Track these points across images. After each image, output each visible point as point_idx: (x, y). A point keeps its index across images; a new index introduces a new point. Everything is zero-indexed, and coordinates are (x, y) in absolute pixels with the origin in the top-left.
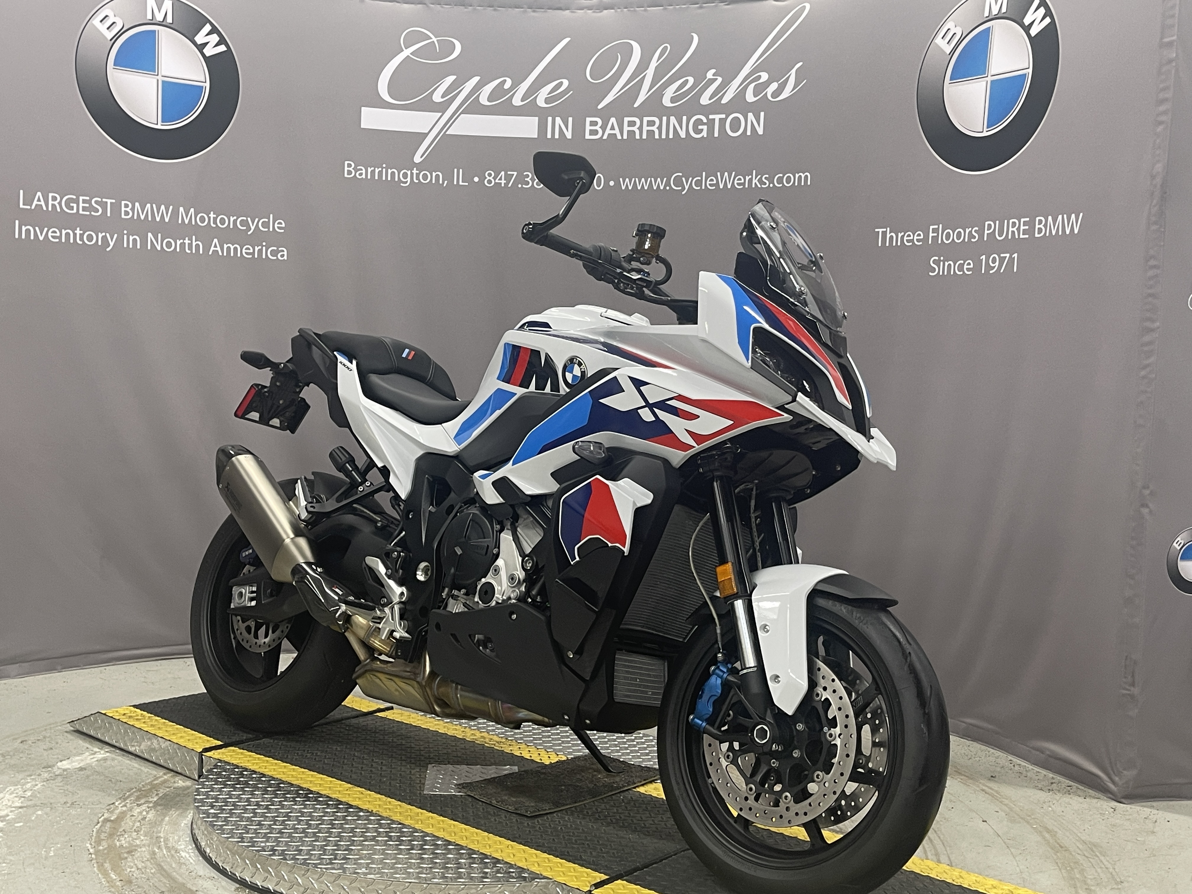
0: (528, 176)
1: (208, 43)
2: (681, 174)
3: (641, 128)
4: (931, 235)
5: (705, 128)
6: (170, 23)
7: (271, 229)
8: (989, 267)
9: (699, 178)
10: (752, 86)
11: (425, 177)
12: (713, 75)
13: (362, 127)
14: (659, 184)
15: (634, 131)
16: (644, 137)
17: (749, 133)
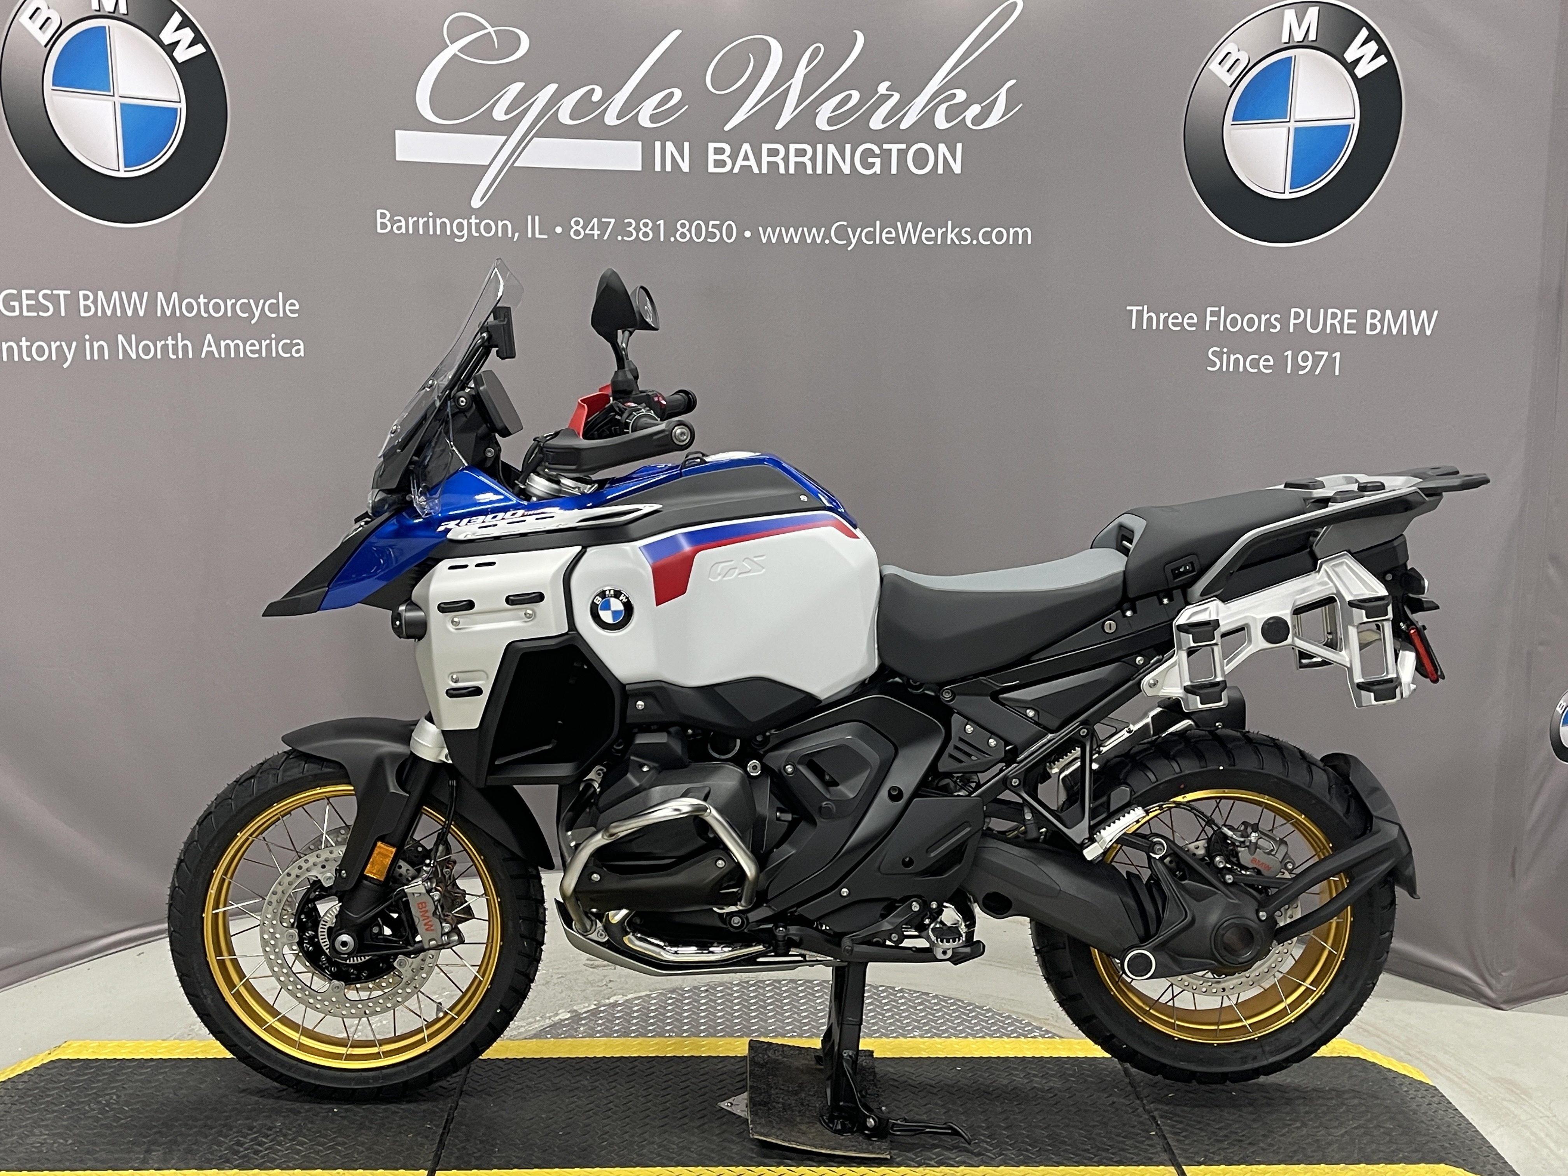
0: (630, 224)
1: (178, 42)
2: (845, 223)
3: (786, 159)
4: (1209, 319)
5: (877, 161)
6: (124, 14)
7: (281, 315)
8: (1296, 367)
9: (872, 229)
10: (942, 109)
11: (488, 228)
12: (887, 90)
13: (398, 159)
14: (814, 235)
15: (776, 163)
16: (792, 171)
17: (940, 171)
